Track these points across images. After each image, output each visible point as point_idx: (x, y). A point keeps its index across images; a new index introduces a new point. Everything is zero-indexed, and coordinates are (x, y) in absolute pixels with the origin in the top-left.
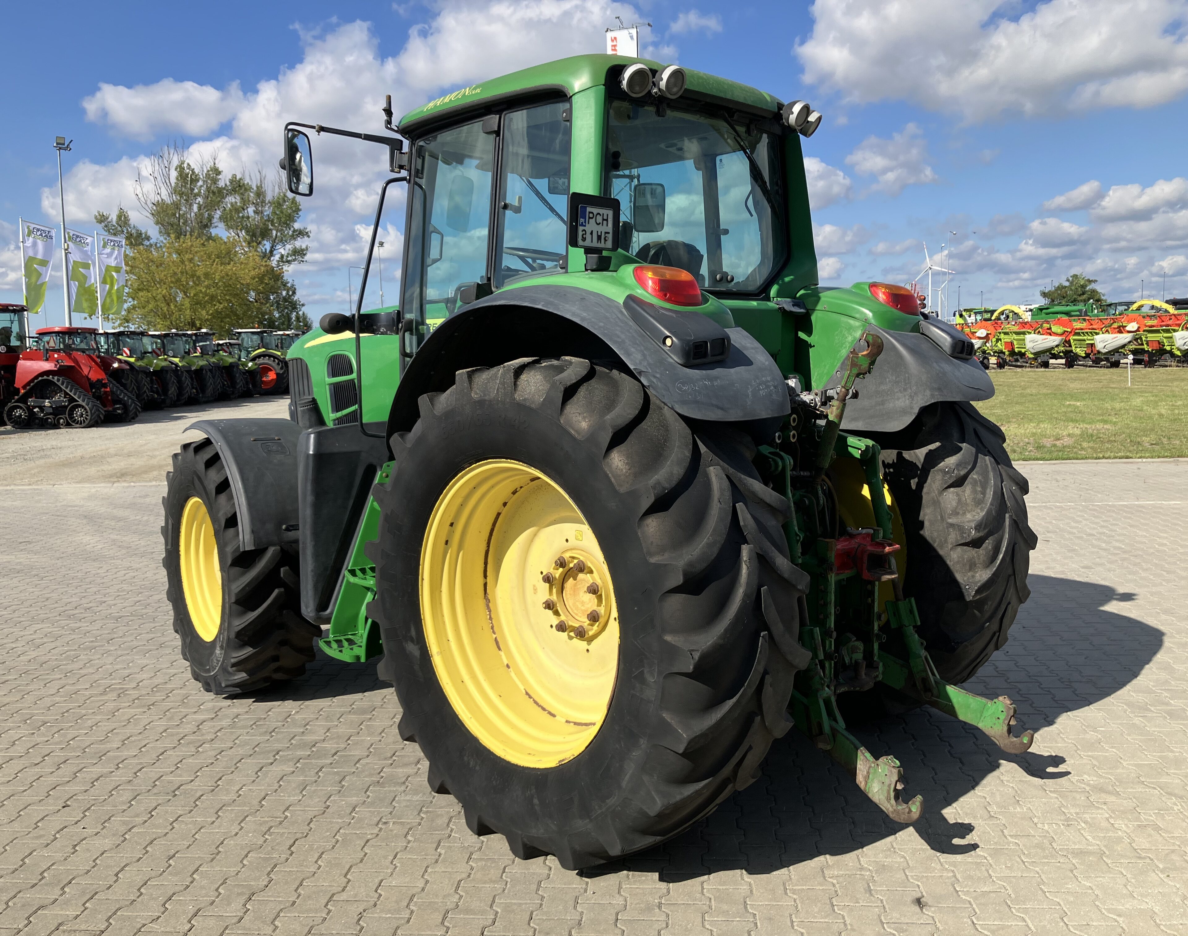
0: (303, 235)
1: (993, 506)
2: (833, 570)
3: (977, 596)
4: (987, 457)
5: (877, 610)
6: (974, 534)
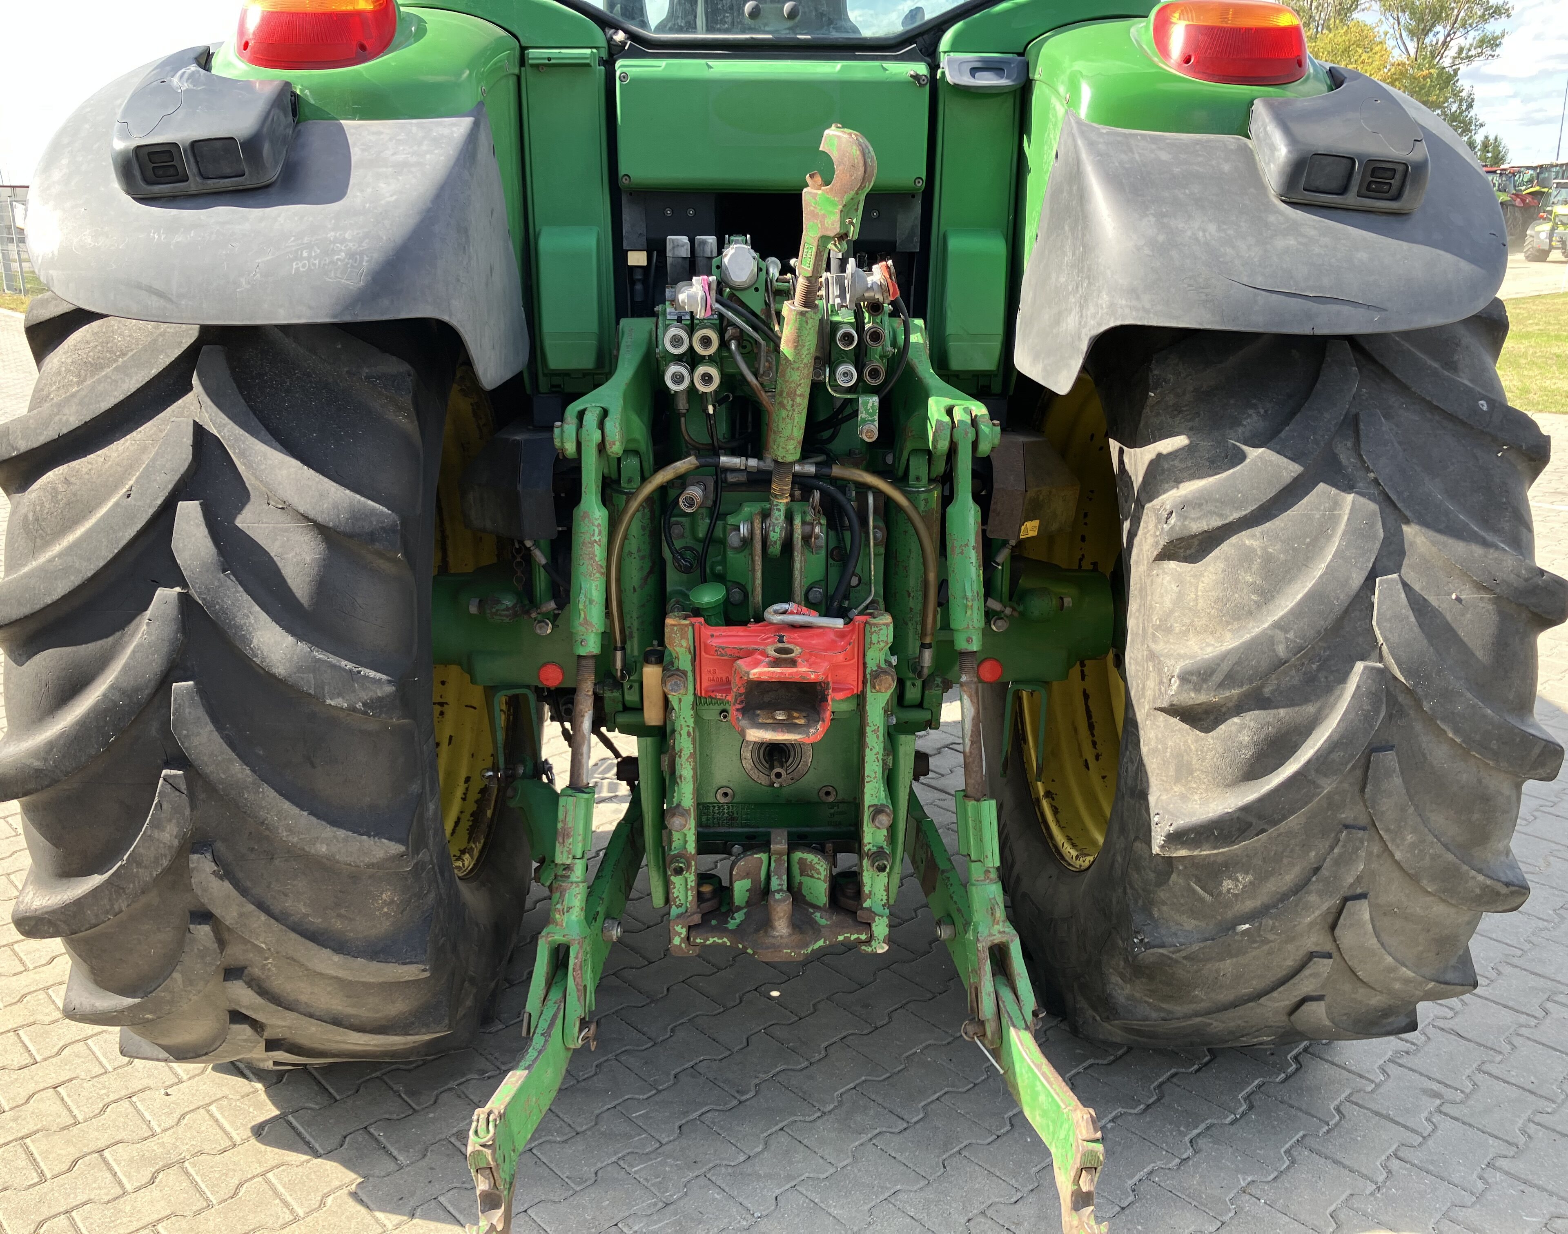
0: (1500, 14)
1: (1286, 632)
2: (686, 688)
3: (1176, 849)
4: (1350, 498)
5: (875, 802)
6: (1177, 693)
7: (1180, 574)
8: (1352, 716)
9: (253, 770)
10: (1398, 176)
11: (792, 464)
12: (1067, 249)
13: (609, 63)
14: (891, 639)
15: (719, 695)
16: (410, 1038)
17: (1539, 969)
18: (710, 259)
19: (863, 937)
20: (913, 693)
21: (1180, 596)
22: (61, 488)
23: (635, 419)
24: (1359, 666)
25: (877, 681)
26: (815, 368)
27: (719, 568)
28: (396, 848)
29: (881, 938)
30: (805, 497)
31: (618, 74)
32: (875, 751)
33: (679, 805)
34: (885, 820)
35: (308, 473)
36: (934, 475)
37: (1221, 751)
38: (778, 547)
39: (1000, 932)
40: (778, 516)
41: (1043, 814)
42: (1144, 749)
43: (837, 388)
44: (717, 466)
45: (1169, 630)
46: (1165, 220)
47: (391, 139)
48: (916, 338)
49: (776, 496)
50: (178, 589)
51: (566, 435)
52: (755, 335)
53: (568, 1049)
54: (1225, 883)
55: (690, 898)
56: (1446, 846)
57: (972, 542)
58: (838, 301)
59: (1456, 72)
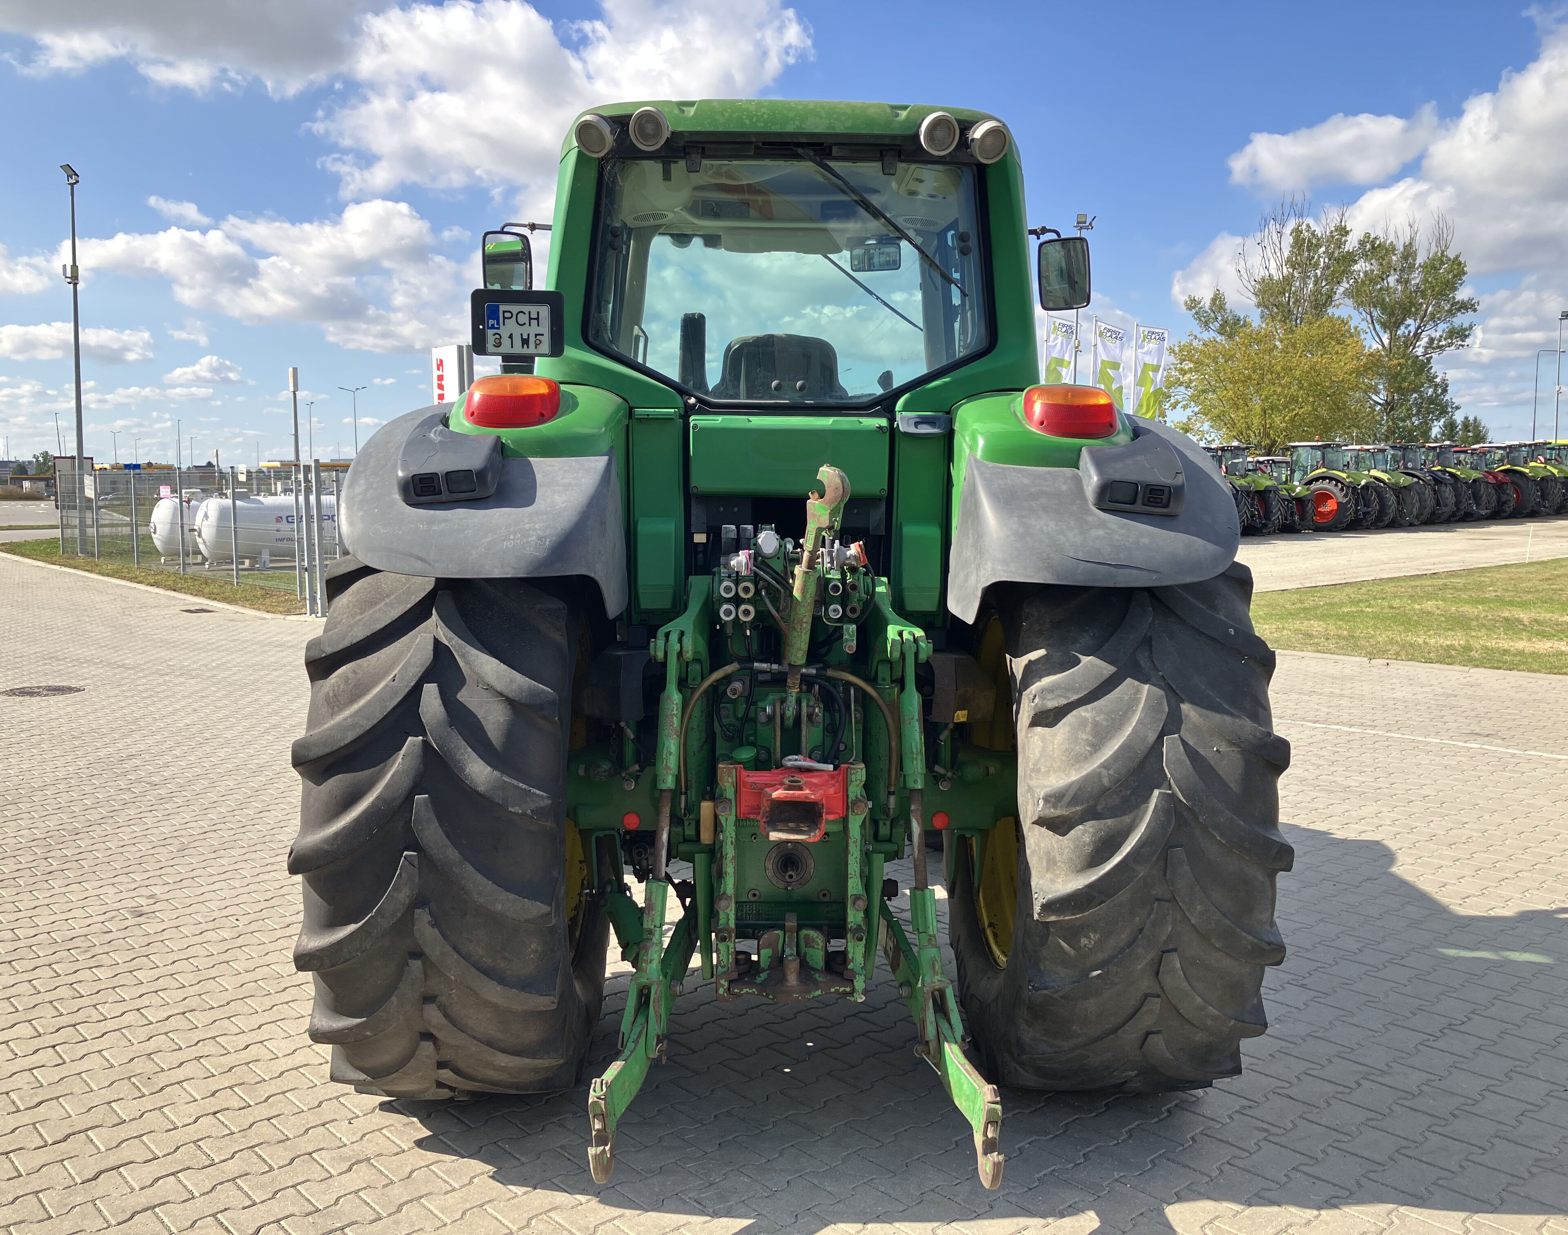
0: (1466, 309)
1: (1108, 770)
2: (731, 810)
3: (1049, 916)
4: (1147, 687)
5: (855, 892)
6: (1043, 809)
7: (1043, 735)
8: (1153, 824)
9: (460, 853)
10: (1166, 493)
11: (801, 666)
12: (970, 535)
13: (685, 417)
14: (864, 779)
15: (752, 816)
16: (536, 1061)
17: (1360, 1060)
18: (749, 539)
19: (848, 989)
20: (884, 830)
21: (1044, 749)
22: (351, 675)
23: (700, 638)
24: (1156, 792)
25: (855, 807)
26: (815, 607)
27: (752, 738)
28: (544, 908)
29: (860, 991)
30: (809, 690)
31: (691, 425)
32: (855, 856)
33: (724, 893)
34: (862, 904)
35: (503, 667)
36: (894, 678)
37: (1072, 847)
38: (791, 720)
39: (939, 981)
40: (792, 700)
41: (987, 939)
42: (1028, 852)
43: (830, 619)
44: (752, 669)
45: (1038, 771)
46: (1024, 520)
47: (560, 470)
48: (881, 589)
49: (790, 687)
50: (421, 738)
51: (658, 647)
52: (778, 586)
53: (648, 1058)
54: (1082, 941)
55: (730, 960)
56: (1224, 914)
57: (916, 717)
58: (829, 565)
59: (1429, 360)
